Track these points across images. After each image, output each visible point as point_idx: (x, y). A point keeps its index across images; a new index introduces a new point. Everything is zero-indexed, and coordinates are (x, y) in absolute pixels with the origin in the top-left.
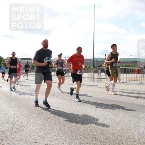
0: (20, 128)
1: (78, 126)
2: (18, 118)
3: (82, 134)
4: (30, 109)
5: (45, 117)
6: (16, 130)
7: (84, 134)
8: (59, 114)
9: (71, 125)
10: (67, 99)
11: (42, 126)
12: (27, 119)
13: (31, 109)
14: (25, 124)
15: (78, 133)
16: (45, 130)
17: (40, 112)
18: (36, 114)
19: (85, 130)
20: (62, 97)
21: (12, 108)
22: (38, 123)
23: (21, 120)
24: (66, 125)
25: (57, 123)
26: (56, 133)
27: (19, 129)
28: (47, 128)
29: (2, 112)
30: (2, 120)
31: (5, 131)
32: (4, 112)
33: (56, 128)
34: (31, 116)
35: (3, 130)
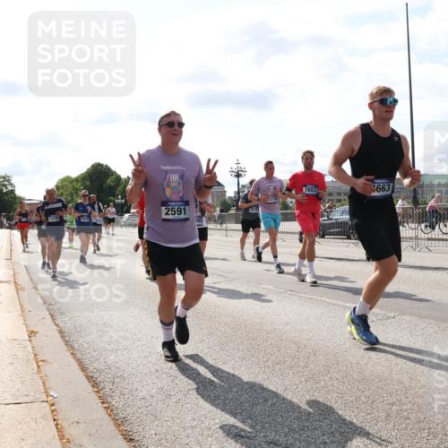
1: (371, 391)
3: (383, 415)
4: (219, 334)
5: (265, 359)
6: (179, 396)
7: (388, 415)
8: (311, 351)
9: (349, 387)
10: (334, 305)
13: (225, 335)
15: (369, 412)
16: (266, 401)
17: (250, 344)
18: (239, 349)
19: (393, 404)
20: (316, 300)
24: (333, 386)
25: (303, 379)
29: (139, 340)
30: (138, 366)
31: (148, 397)
32: (143, 343)
33: (302, 393)
34: (224, 356)
35: (144, 394)
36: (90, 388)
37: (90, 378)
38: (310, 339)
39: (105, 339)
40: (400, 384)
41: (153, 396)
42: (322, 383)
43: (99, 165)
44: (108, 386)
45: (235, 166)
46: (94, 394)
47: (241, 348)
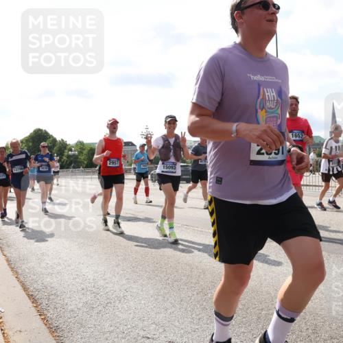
0: (110, 303)
2: (105, 280)
3: (255, 318)
4: (131, 259)
5: (166, 278)
6: (100, 308)
7: (259, 318)
8: (201, 271)
11: (161, 298)
12: (124, 282)
13: (136, 260)
14: (122, 296)
15: (245, 316)
16: (166, 310)
17: (155, 267)
18: (146, 271)
19: (262, 310)
20: (205, 232)
21: (91, 257)
22: (151, 292)
23: (111, 285)
25: (195, 293)
26: (194, 316)
27: (109, 305)
28: (172, 303)
29: (69, 266)
30: (69, 285)
31: (76, 309)
32: (73, 267)
33: (193, 303)
34: (134, 276)
35: (73, 307)
36: (30, 304)
37: (31, 297)
38: (201, 262)
39: (43, 265)
40: (268, 294)
41: (80, 309)
42: (209, 295)
43: (39, 130)
44: (45, 302)
45: (145, 131)
46: (33, 308)
47: (148, 270)
